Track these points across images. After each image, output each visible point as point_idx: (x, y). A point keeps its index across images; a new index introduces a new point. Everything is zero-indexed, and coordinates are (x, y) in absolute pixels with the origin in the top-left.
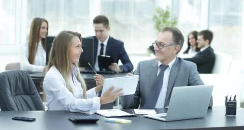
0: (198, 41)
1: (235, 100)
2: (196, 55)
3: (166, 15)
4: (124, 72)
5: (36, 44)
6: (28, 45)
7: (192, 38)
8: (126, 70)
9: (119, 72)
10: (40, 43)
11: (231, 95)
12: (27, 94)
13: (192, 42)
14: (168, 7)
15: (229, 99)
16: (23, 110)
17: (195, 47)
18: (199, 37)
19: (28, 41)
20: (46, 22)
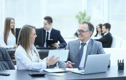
0: (102, 30)
1: (123, 62)
2: (102, 37)
3: (84, 15)
4: (61, 48)
5: (8, 32)
7: (99, 28)
8: (62, 46)
9: (59, 48)
10: (11, 31)
11: (121, 59)
12: (5, 61)
13: (99, 30)
14: (85, 11)
15: (119, 61)
16: (3, 70)
17: (101, 33)
18: (103, 27)
20: (13, 19)
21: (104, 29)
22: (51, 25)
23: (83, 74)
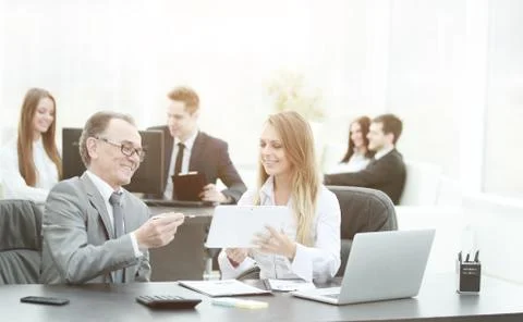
21: (376, 133)
23: (335, 301)
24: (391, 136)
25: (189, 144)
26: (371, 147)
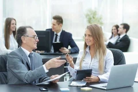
6: (4, 36)
7: (115, 29)
19: (4, 34)
20: (15, 20)
21: (120, 28)
22: (60, 26)
23: (105, 88)
24: (125, 30)
25: (59, 34)
26: (119, 32)
